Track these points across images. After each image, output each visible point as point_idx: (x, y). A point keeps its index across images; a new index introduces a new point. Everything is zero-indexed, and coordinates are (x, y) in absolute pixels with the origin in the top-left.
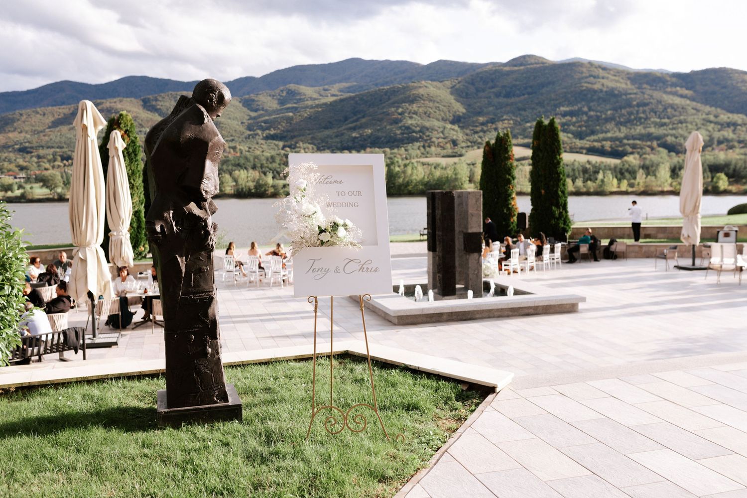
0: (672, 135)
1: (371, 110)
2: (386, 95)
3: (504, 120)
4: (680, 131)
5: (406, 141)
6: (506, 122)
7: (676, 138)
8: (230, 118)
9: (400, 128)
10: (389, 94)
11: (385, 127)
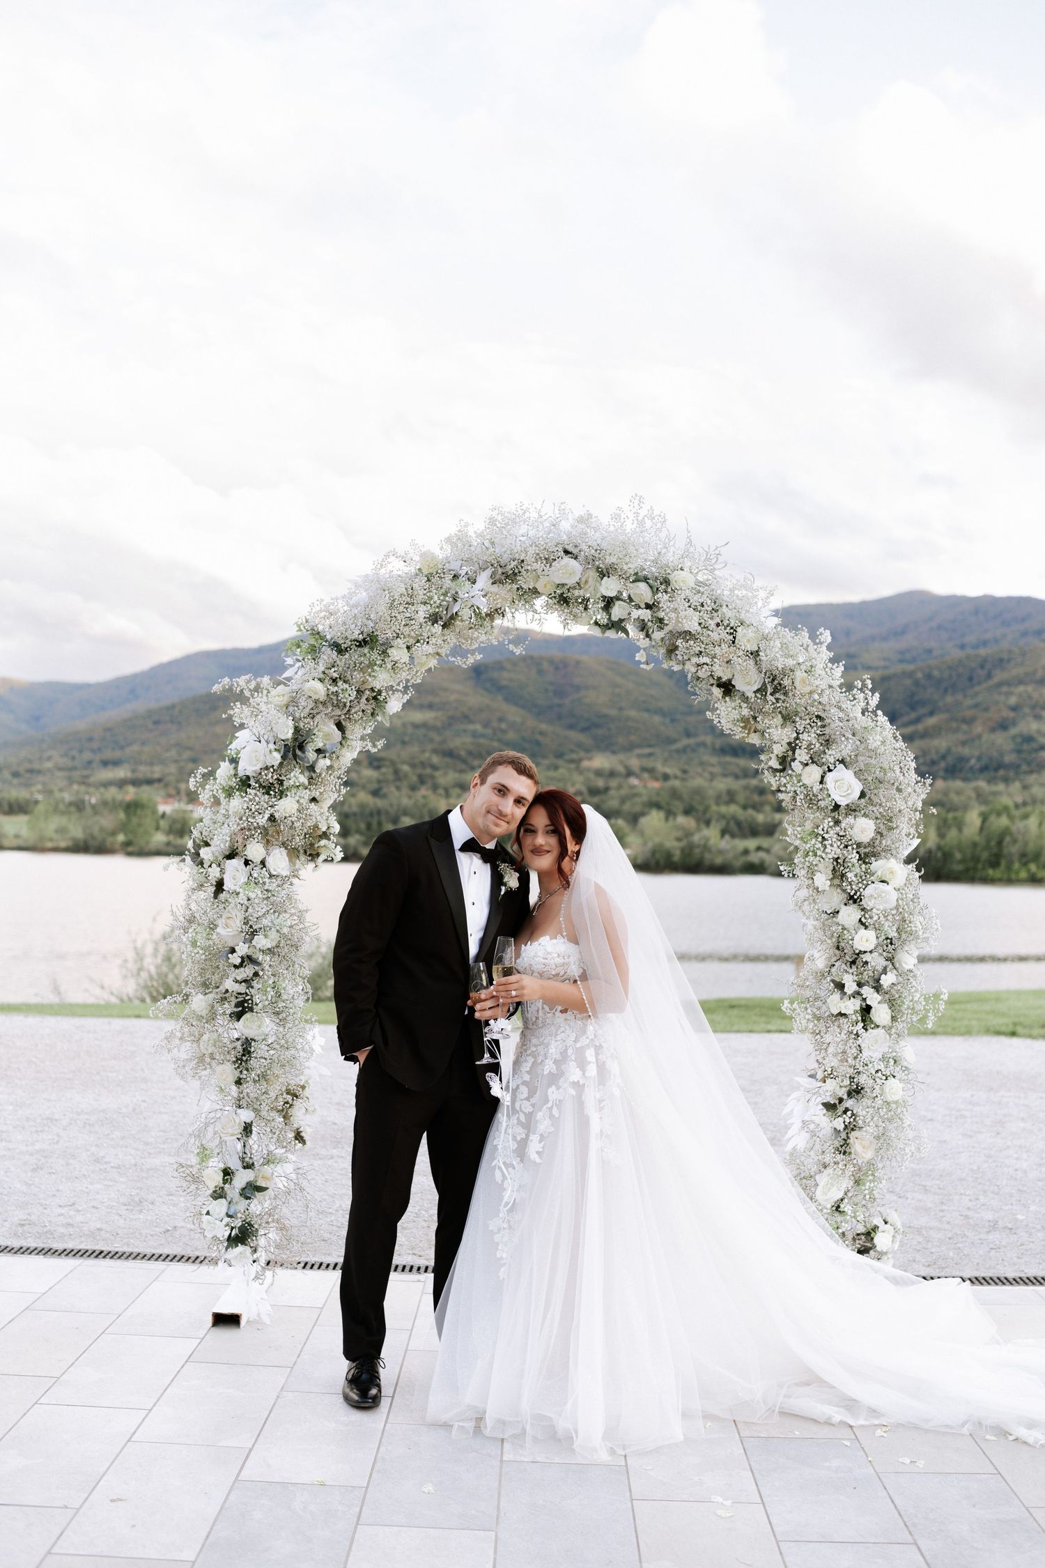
1: (949, 699)
2: (982, 667)
5: (1024, 767)
8: (648, 710)
9: (1014, 738)
10: (988, 666)
11: (979, 737)
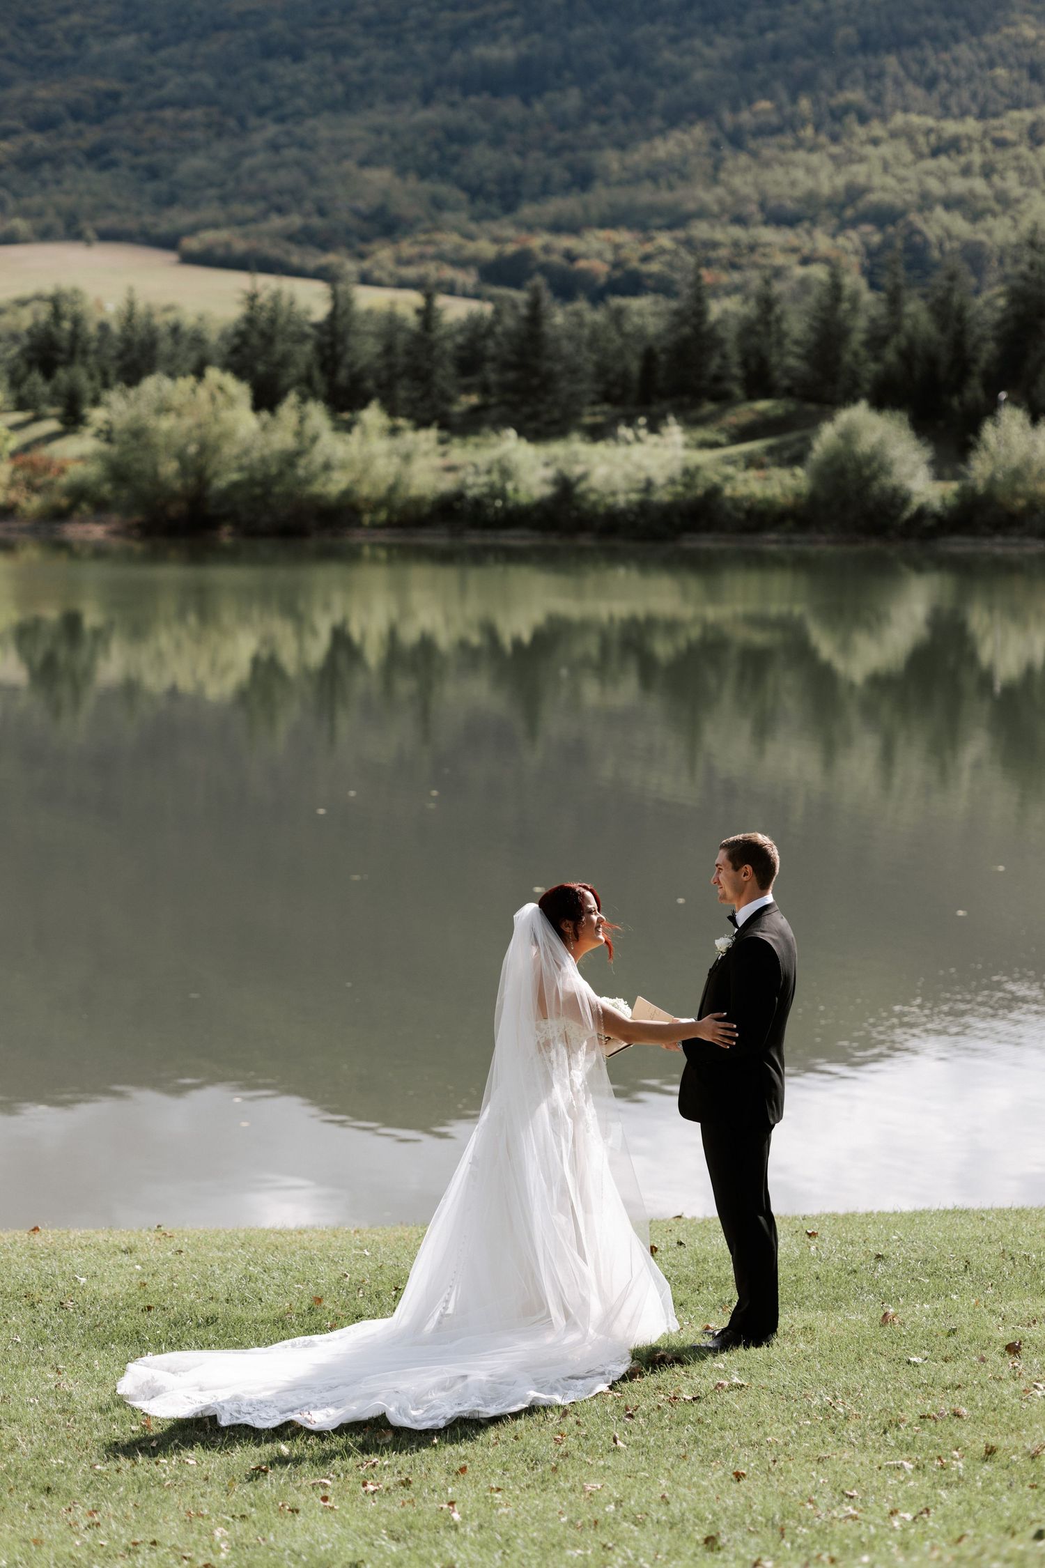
0: (952, 203)
3: (163, 104)
4: (1011, 183)
6: (168, 114)
7: (975, 216)
